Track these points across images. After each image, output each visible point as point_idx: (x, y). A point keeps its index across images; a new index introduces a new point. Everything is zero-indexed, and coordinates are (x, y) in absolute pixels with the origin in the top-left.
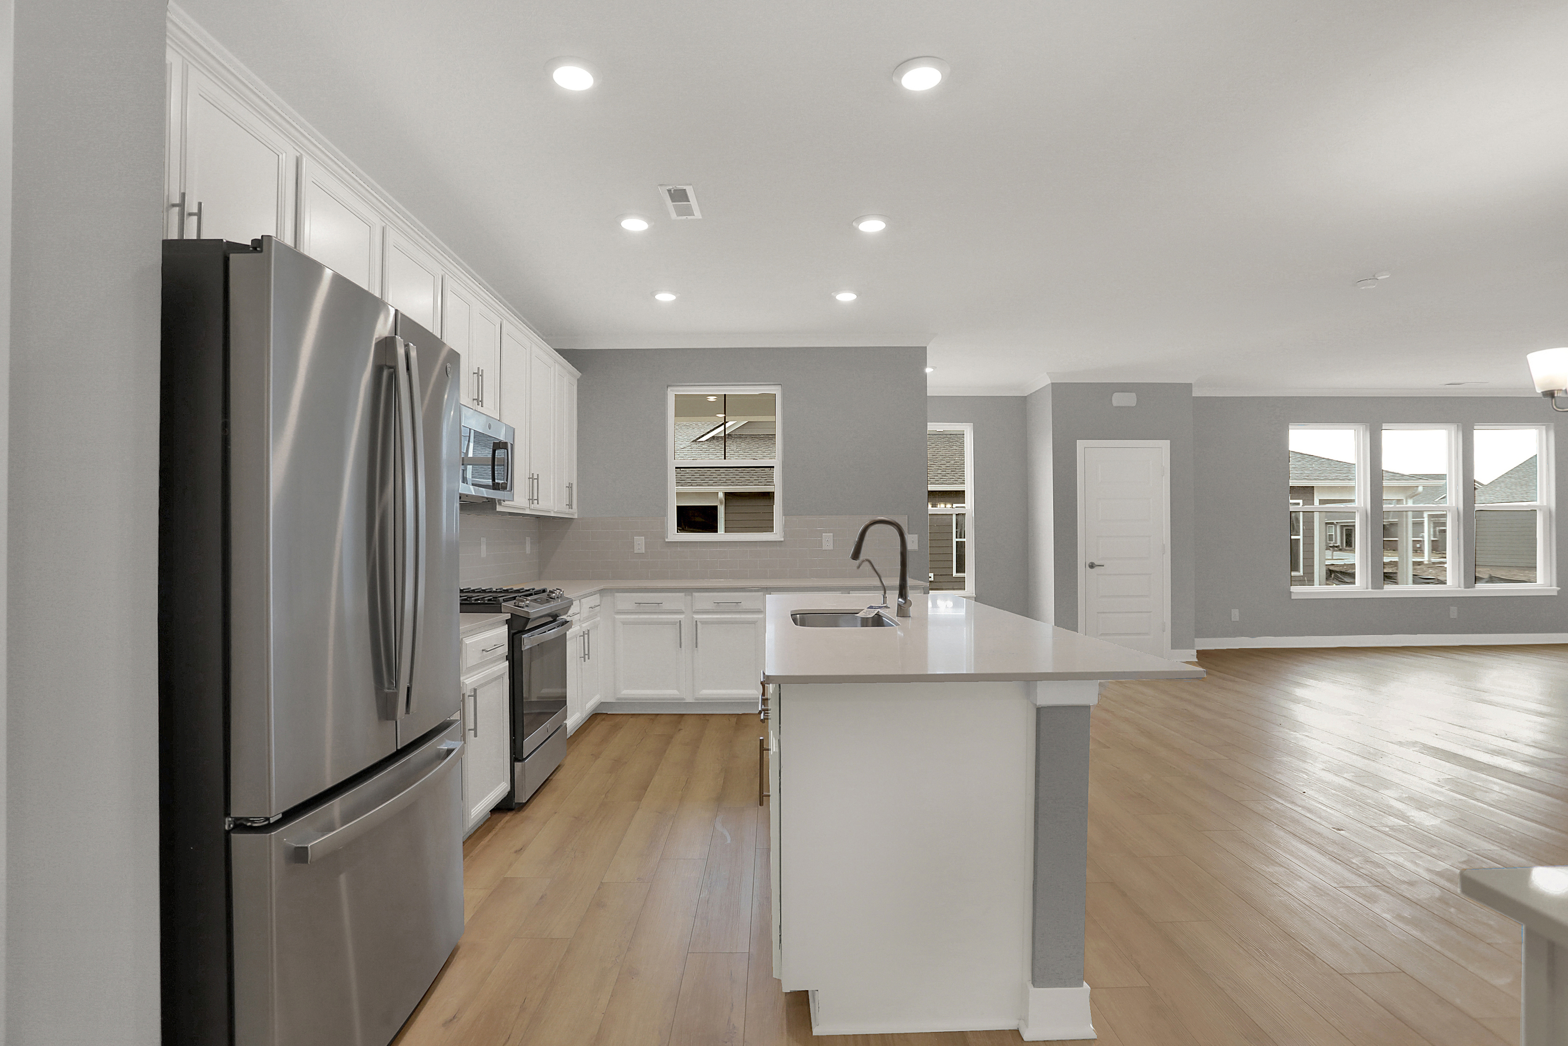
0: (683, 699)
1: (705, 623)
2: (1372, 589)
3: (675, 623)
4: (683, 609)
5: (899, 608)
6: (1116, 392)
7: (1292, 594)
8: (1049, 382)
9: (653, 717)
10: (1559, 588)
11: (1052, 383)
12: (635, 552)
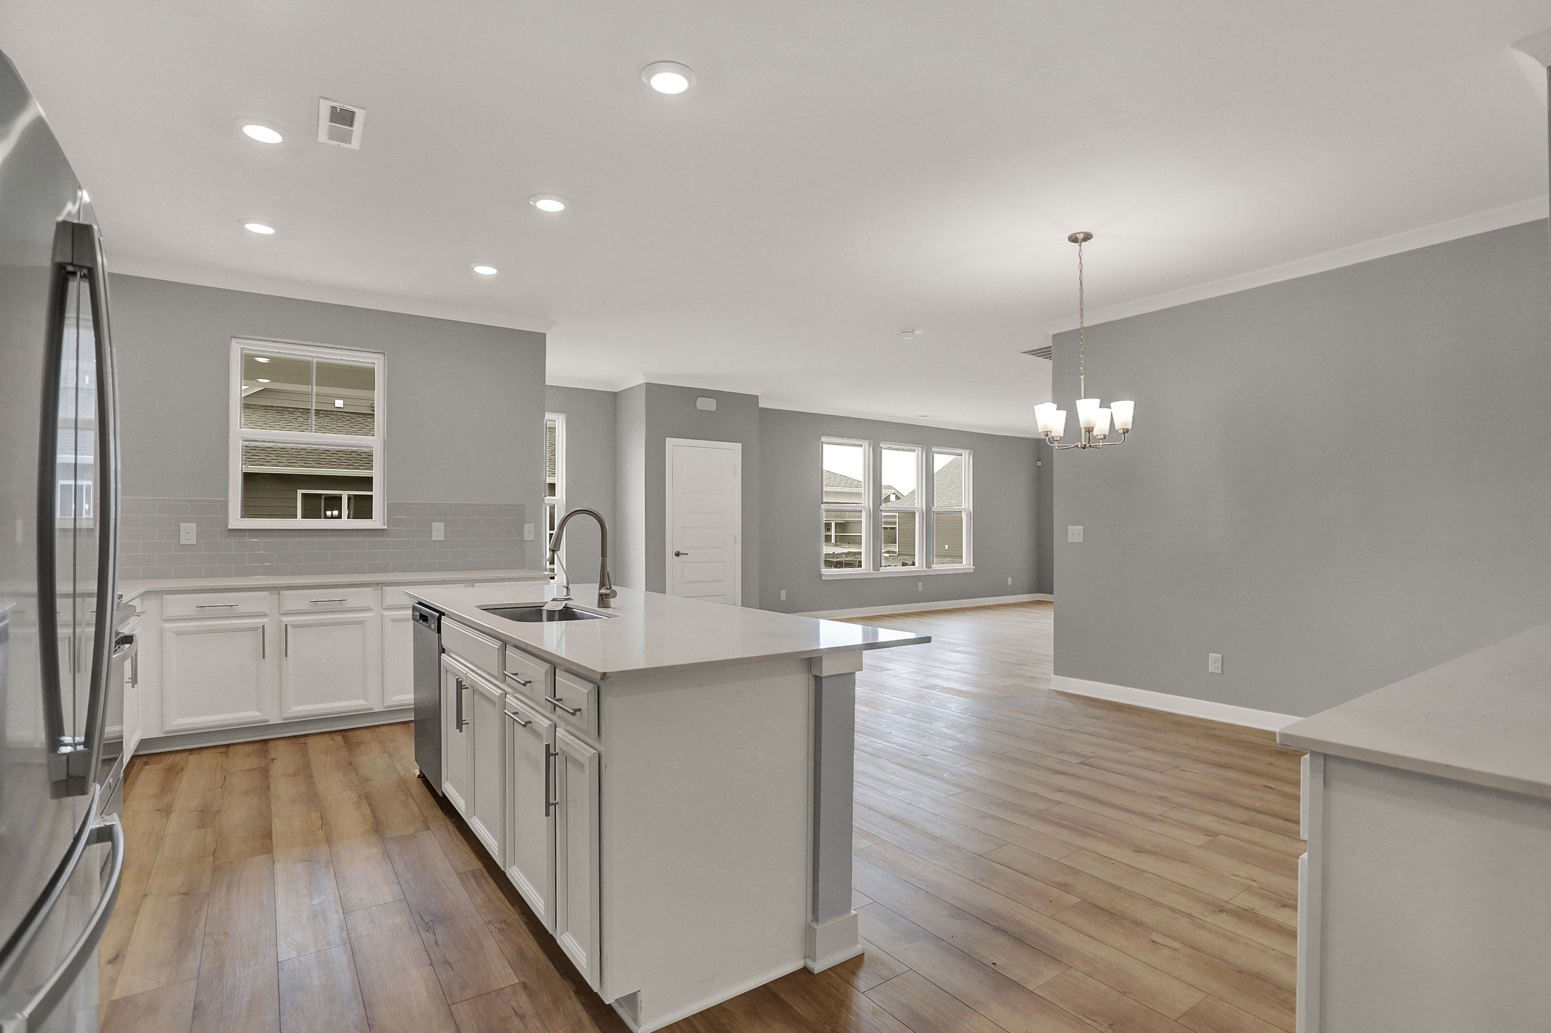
0: (267, 721)
1: (294, 626)
2: (873, 571)
3: (256, 629)
4: (268, 612)
5: (601, 599)
6: (698, 397)
7: (823, 576)
8: (644, 381)
9: (224, 750)
10: (974, 567)
11: (646, 383)
12: (181, 543)
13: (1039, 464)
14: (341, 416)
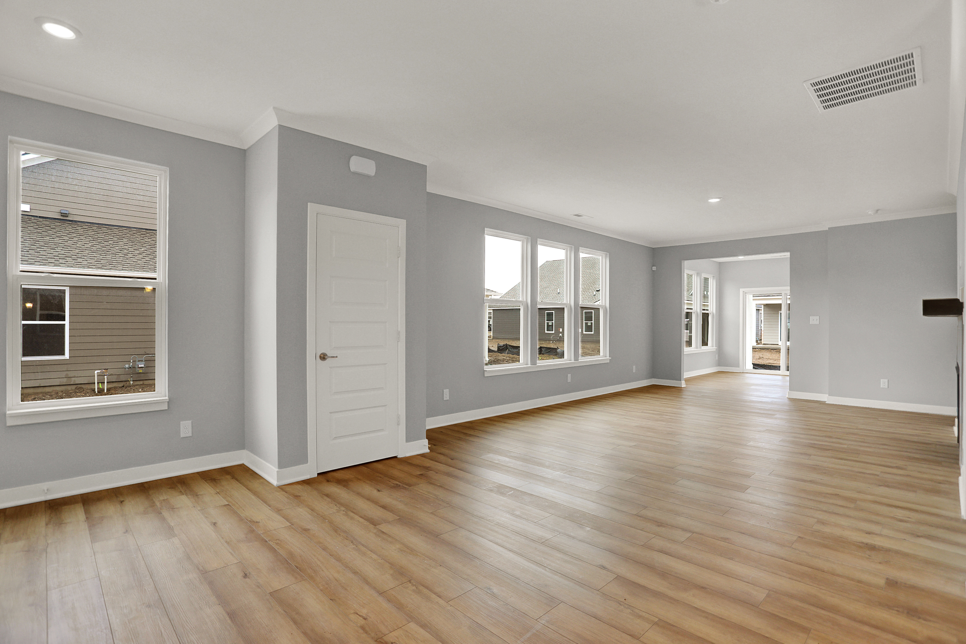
2: (531, 365)
6: (352, 155)
7: (485, 372)
8: (276, 123)
10: (610, 358)
11: (280, 126)
13: (654, 268)
14: (27, 219)
